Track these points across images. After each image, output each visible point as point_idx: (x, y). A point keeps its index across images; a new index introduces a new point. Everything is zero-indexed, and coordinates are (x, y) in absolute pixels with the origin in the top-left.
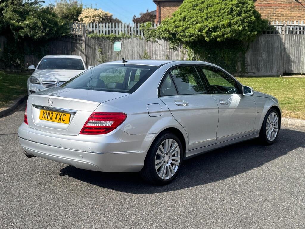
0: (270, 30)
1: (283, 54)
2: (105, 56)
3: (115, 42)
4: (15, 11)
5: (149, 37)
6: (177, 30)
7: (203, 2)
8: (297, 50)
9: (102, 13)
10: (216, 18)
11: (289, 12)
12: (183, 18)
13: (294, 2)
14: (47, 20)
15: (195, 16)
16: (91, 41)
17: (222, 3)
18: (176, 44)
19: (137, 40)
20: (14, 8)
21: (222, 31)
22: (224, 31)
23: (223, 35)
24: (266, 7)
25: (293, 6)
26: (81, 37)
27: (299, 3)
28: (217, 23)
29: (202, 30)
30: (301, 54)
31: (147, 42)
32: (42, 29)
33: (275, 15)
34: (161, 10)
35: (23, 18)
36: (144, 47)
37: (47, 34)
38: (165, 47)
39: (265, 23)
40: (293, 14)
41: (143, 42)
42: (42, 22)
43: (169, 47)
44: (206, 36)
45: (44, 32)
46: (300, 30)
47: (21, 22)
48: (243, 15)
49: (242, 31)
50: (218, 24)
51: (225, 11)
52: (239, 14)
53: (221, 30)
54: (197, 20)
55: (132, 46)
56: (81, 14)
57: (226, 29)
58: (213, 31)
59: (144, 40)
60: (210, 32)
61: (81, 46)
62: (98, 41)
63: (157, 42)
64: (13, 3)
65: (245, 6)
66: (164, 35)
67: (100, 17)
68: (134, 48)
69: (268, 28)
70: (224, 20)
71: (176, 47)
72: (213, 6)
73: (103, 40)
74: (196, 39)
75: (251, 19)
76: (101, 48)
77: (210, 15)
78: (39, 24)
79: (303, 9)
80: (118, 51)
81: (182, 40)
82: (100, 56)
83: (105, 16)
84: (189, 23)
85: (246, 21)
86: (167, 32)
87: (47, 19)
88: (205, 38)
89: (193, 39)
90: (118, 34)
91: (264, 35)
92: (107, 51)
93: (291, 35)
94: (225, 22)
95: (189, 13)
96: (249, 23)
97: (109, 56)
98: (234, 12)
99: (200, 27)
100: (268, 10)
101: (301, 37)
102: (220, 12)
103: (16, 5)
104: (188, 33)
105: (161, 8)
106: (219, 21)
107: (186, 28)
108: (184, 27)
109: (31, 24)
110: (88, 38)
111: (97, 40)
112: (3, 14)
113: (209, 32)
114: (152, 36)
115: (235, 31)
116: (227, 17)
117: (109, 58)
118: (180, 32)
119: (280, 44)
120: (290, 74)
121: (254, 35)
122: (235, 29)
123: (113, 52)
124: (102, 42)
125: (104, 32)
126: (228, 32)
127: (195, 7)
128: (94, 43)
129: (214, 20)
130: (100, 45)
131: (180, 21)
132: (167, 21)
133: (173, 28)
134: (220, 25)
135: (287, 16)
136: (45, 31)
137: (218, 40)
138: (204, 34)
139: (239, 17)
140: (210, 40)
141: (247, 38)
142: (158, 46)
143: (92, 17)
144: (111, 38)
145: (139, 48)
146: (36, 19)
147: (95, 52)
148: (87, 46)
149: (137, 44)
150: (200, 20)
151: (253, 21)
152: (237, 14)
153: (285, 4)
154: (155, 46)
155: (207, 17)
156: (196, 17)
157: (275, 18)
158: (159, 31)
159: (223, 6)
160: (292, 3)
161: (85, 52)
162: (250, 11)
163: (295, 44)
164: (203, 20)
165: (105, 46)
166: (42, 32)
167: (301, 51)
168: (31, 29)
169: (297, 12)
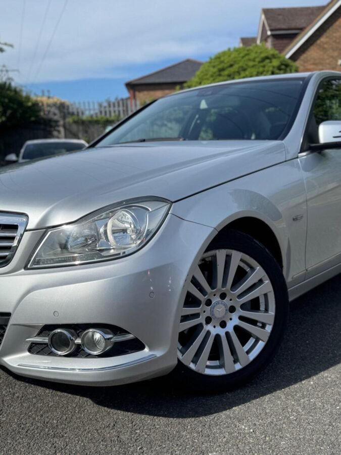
3: (106, 126)
9: (58, 102)
14: (7, 99)
16: (73, 126)
26: (58, 121)
37: (9, 119)
45: (4, 116)
62: (83, 127)
73: (90, 125)
90: (110, 115)
105: (137, 93)
110: (68, 124)
111: (81, 125)
124: (89, 128)
128: (77, 129)
130: (86, 132)
144: (100, 122)
165: (92, 134)
166: (1, 116)
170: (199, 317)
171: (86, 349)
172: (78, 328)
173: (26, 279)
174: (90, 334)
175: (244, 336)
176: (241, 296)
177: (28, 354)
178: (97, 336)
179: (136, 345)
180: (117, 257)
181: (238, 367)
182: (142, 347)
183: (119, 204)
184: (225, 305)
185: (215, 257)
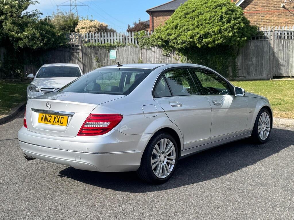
0: (259, 36)
1: (272, 58)
2: (101, 64)
3: (110, 50)
4: (14, 23)
5: (143, 45)
6: (170, 38)
7: (194, 11)
8: (285, 54)
9: (97, 24)
10: (207, 25)
11: (277, 18)
12: (175, 26)
13: (281, 8)
14: (45, 32)
15: (186, 24)
16: (88, 49)
17: (213, 11)
18: (169, 51)
19: (131, 48)
20: (13, 20)
21: (213, 37)
22: (215, 38)
23: (214, 41)
24: (255, 14)
25: (280, 12)
26: (78, 46)
27: (286, 9)
28: (208, 30)
29: (194, 37)
30: (290, 57)
31: (141, 50)
32: (40, 40)
33: (264, 21)
34: (154, 19)
35: (22, 30)
36: (138, 55)
37: (45, 44)
38: (159, 54)
39: (254, 29)
40: (280, 20)
41: (137, 50)
42: (40, 33)
43: (163, 54)
44: (198, 43)
45: (42, 43)
46: (288, 35)
47: (20, 33)
48: (233, 22)
49: (232, 37)
50: (209, 31)
51: (215, 19)
52: (229, 21)
53: (211, 36)
54: (189, 27)
55: (127, 54)
56: (78, 26)
57: (217, 35)
58: (204, 37)
59: (138, 48)
60: (202, 39)
61: (78, 54)
62: (95, 50)
63: (151, 49)
64: (12, 15)
65: (234, 14)
66: (157, 43)
67: (96, 28)
68: (129, 55)
69: (257, 34)
70: (215, 27)
71: (169, 53)
72: (204, 14)
73: (99, 48)
74: (188, 46)
75: (240, 25)
76: (97, 57)
77: (201, 23)
78: (38, 35)
79: (290, 15)
80: (114, 59)
81: (175, 46)
82: (96, 64)
83: (100, 27)
84: (181, 30)
85: (235, 27)
86: (160, 39)
87: (45, 30)
88: (196, 45)
89: (185, 46)
90: (114, 43)
91: (253, 40)
92: (103, 60)
93: (279, 40)
94: (216, 29)
95: (180, 21)
96: (238, 29)
97: (105, 64)
98: (224, 19)
99: (192, 34)
100: (256, 17)
101: (289, 42)
102: (210, 20)
103: (15, 17)
104: (180, 40)
105: (154, 17)
106: (210, 28)
107: (178, 36)
108: (176, 34)
109: (29, 35)
110: (84, 48)
111: (93, 49)
112: (2, 26)
113: (200, 38)
114: (146, 44)
115: (225, 37)
116: (218, 24)
118: (173, 40)
119: (269, 49)
120: (280, 77)
121: (244, 41)
122: (226, 36)
123: (109, 60)
124: (98, 51)
125: (100, 42)
126: (218, 38)
127: (187, 16)
128: (90, 51)
129: (205, 27)
130: (96, 54)
131: (172, 29)
132: (160, 30)
133: (166, 36)
134: (211, 32)
135: (275, 22)
136: (44, 42)
137: (209, 46)
138: (195, 40)
139: (229, 24)
140: (202, 47)
141: (237, 44)
142: (152, 53)
143: (88, 28)
144: (106, 47)
145: (134, 55)
146: (35, 30)
147: (91, 61)
148: (84, 55)
149: (132, 51)
150: (192, 27)
151: (242, 28)
152: (227, 21)
153: (272, 10)
154: (149, 53)
155: (198, 25)
156: (187, 25)
157: (263, 24)
158: (152, 39)
159: (213, 14)
160: (279, 9)
161: (81, 60)
162: (239, 18)
163: (283, 48)
164: (194, 28)
165: (101, 55)
166: (40, 42)
167: (289, 54)
168: (30, 40)
169: (285, 18)
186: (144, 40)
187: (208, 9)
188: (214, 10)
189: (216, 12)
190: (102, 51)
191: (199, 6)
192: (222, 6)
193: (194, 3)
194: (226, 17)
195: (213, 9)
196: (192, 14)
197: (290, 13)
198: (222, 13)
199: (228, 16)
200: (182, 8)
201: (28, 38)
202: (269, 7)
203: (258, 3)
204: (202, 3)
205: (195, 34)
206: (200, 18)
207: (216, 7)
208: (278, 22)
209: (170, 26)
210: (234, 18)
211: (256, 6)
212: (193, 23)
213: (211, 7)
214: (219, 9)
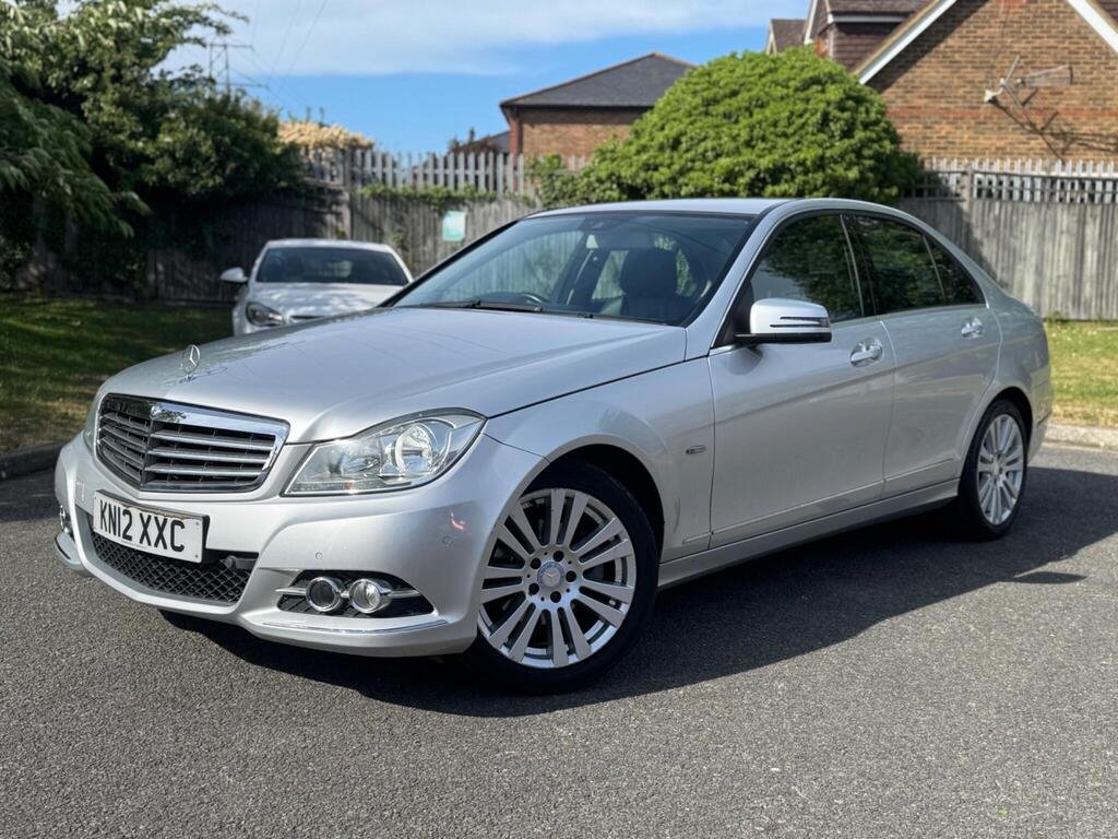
0: (926, 185)
2: (413, 256)
3: (446, 210)
4: (123, 103)
5: (556, 199)
6: (651, 178)
7: (734, 94)
8: (1004, 249)
9: (342, 137)
10: (779, 140)
11: (972, 135)
12: (671, 141)
13: (986, 105)
14: (230, 137)
15: (712, 133)
16: (371, 204)
17: (796, 96)
19: (516, 210)
20: (124, 95)
21: (797, 181)
22: (805, 182)
24: (903, 117)
25: (982, 117)
26: (339, 192)
27: (1001, 108)
28: (784, 156)
29: (736, 178)
30: (1017, 259)
32: (212, 164)
33: (931, 143)
34: (525, 132)
35: (152, 129)
37: (229, 181)
39: (911, 163)
40: (981, 141)
42: (213, 141)
45: (219, 174)
47: (144, 139)
48: (860, 135)
49: (857, 181)
50: (787, 160)
51: (807, 121)
52: (847, 133)
53: (793, 178)
54: (720, 145)
57: (810, 175)
58: (769, 180)
59: (536, 209)
60: (760, 185)
62: (394, 208)
64: (121, 77)
66: (602, 194)
67: (338, 148)
69: (921, 181)
70: (804, 149)
72: (768, 103)
73: (410, 204)
75: (881, 147)
76: (400, 231)
77: (762, 132)
78: (206, 148)
79: (1011, 127)
80: (456, 243)
83: (351, 146)
84: (689, 155)
85: (866, 152)
86: (612, 183)
87: (229, 133)
90: (456, 187)
91: (908, 199)
92: (421, 241)
93: (986, 203)
94: (809, 154)
95: (692, 123)
96: (875, 161)
97: (427, 257)
98: (832, 124)
99: (731, 166)
100: (910, 128)
101: (1018, 210)
102: (790, 124)
103: (128, 85)
104: (687, 185)
105: (526, 127)
106: (790, 150)
107: (683, 172)
108: (676, 167)
110: (359, 201)
111: (388, 203)
112: (82, 112)
113: (756, 183)
114: (563, 197)
115: (835, 183)
116: (813, 138)
117: (425, 261)
118: (662, 184)
121: (889, 199)
122: (836, 177)
123: (440, 242)
124: (407, 212)
126: (816, 186)
127: (711, 108)
128: (380, 212)
129: (774, 147)
130: (401, 220)
131: (661, 148)
132: (613, 151)
133: (637, 172)
134: (791, 163)
135: (964, 146)
136: (224, 171)
138: (741, 188)
139: (847, 142)
144: (433, 201)
146: (195, 131)
148: (356, 222)
150: (730, 146)
151: (887, 155)
152: (843, 131)
153: (958, 110)
155: (752, 139)
156: (714, 139)
157: (929, 151)
158: (586, 180)
159: (800, 106)
160: (980, 108)
162: (876, 123)
163: (998, 227)
164: (737, 148)
165: (413, 226)
166: (213, 174)
167: (1015, 250)
168: (177, 163)
169: (995, 136)
170: (519, 583)
171: (354, 604)
172: (346, 577)
173: (282, 510)
174: (362, 585)
175: (586, 617)
176: (585, 557)
177: (276, 609)
178: (372, 589)
179: (422, 606)
180: (407, 487)
181: (573, 659)
182: (430, 610)
183: (414, 416)
184: (561, 570)
185: (548, 498)
186: (558, 184)
187: (780, 92)
188: (802, 95)
189: (807, 101)
190: (418, 212)
191: (752, 79)
192: (826, 82)
193: (731, 68)
194: (839, 119)
195: (797, 90)
196: (730, 105)
197: (1011, 120)
198: (828, 103)
199: (846, 115)
200: (696, 84)
201: (172, 155)
202: (950, 100)
203: (917, 84)
204: (762, 71)
205: (742, 168)
206: (758, 116)
207: (807, 85)
208: (976, 149)
209: (652, 140)
210: (862, 123)
211: (908, 92)
212: (735, 132)
213: (792, 84)
214: (817, 92)
